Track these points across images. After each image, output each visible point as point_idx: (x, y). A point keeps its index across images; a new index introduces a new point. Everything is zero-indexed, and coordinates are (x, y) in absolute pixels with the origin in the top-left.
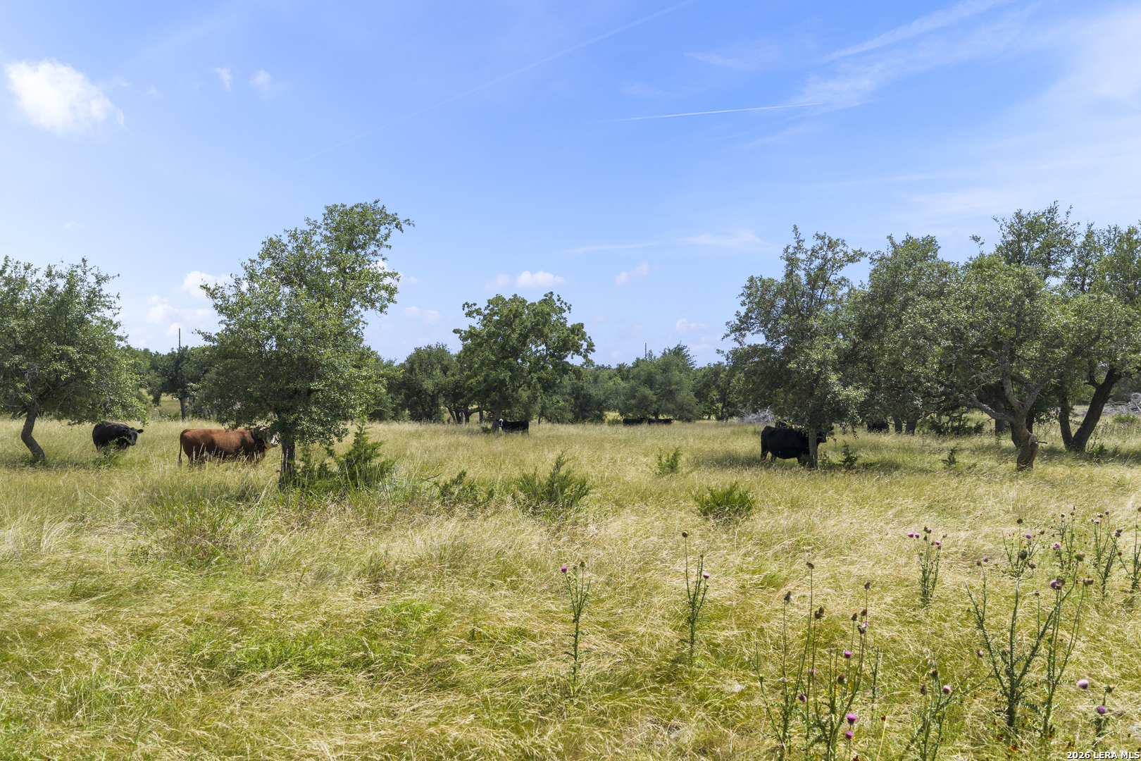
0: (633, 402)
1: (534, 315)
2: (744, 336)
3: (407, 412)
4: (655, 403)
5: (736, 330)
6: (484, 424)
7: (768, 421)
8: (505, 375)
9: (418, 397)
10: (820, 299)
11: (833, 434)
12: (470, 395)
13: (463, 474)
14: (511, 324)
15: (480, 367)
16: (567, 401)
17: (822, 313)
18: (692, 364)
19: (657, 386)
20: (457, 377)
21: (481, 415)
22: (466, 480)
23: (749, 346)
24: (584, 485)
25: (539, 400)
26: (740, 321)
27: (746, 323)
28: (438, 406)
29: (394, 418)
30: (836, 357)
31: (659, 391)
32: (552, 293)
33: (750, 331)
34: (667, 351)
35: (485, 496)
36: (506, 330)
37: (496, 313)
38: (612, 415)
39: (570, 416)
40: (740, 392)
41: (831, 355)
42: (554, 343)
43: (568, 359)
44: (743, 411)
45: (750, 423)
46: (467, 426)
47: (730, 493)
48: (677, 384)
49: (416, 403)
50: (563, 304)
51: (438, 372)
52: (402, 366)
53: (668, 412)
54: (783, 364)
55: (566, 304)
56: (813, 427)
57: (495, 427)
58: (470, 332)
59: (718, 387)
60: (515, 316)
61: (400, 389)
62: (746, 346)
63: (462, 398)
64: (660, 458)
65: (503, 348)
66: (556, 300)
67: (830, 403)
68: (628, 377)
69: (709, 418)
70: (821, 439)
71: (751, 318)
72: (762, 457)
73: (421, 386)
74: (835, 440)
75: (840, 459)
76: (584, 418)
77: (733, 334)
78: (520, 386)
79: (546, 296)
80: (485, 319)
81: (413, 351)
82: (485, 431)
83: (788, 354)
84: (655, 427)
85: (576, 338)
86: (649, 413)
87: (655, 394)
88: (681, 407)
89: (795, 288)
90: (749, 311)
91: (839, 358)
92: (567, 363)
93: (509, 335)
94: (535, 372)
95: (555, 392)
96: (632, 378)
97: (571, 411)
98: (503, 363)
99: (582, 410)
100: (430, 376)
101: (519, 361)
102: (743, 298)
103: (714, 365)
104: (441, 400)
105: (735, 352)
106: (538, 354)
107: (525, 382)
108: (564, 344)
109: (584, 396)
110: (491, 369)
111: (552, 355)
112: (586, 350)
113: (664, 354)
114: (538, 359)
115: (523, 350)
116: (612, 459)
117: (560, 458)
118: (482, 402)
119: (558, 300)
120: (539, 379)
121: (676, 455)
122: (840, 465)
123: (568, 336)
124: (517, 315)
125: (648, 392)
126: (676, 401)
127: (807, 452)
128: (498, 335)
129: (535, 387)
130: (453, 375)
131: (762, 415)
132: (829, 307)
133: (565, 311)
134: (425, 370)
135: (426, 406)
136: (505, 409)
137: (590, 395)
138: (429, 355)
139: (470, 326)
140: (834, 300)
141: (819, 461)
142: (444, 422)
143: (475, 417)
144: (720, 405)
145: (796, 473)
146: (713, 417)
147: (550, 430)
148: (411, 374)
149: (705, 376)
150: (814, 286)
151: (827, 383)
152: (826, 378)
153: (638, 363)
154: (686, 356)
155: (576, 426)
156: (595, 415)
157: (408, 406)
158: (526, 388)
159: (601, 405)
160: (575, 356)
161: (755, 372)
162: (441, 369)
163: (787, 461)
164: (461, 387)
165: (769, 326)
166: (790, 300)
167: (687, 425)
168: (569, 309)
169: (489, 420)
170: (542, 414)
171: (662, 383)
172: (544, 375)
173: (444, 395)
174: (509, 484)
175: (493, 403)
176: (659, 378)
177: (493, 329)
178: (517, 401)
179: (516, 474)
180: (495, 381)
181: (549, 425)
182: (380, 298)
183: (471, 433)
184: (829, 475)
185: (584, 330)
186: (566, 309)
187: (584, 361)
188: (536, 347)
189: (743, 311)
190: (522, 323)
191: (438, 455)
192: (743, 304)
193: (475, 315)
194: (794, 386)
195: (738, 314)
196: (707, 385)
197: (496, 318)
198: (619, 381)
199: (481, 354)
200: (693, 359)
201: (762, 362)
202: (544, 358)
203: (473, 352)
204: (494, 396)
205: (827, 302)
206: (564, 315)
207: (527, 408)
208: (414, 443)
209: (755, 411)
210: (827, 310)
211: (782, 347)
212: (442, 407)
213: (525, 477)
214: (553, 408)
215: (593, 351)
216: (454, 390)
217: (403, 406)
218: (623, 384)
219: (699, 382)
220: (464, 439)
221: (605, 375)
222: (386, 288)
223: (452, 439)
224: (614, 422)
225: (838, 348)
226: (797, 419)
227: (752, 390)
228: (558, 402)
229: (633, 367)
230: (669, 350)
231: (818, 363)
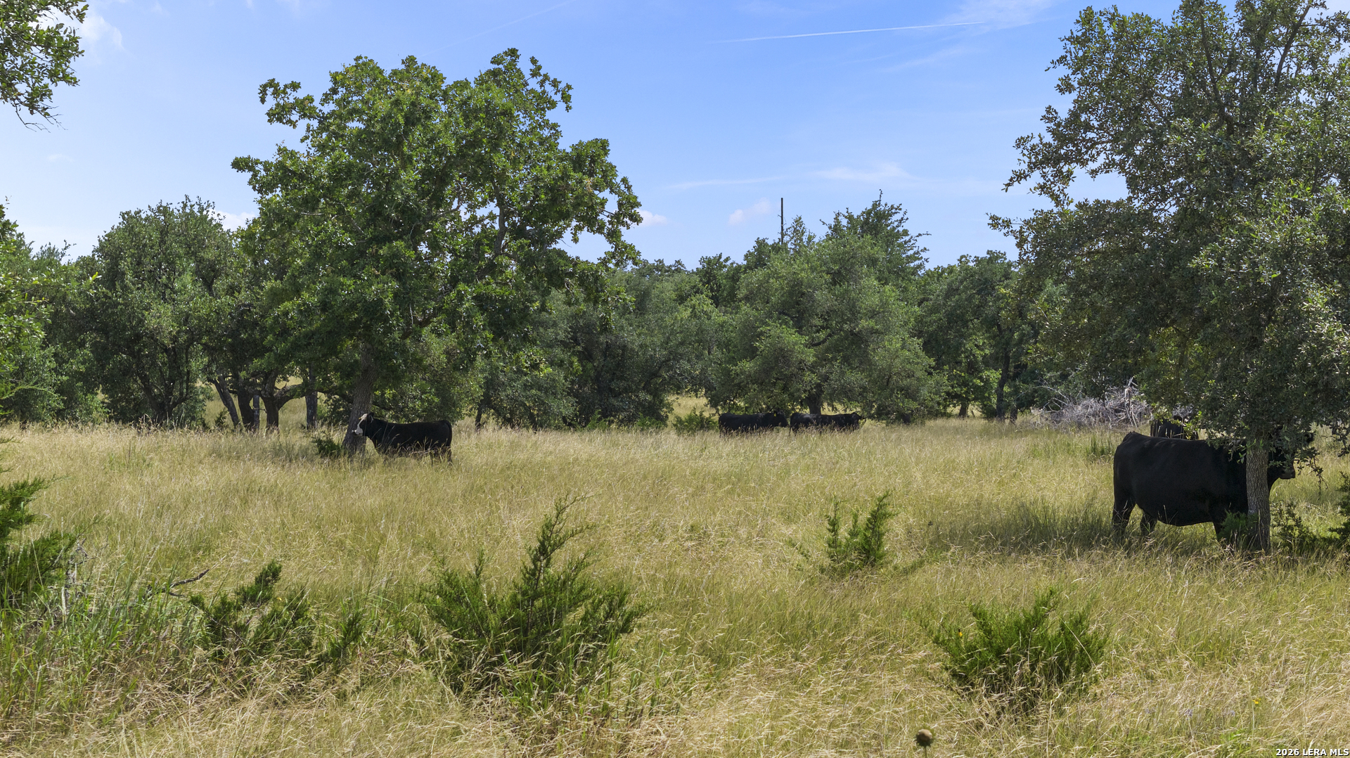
0: (748, 366)
1: (466, 117)
2: (1067, 178)
3: (101, 396)
4: (812, 368)
5: (1047, 161)
6: (320, 432)
7: (1127, 421)
8: (383, 289)
9: (132, 353)
10: (1279, 74)
11: (1312, 454)
12: (282, 347)
13: (271, 575)
14: (399, 144)
15: (310, 268)
16: (561, 364)
17: (1284, 115)
18: (914, 257)
19: (817, 322)
20: (243, 296)
21: (312, 406)
22: (280, 591)
23: (1080, 206)
24: (621, 603)
25: (480, 362)
26: (1054, 133)
27: (1072, 140)
28: (189, 378)
29: (60, 415)
30: (1323, 239)
31: (822, 335)
32: (513, 53)
33: (1084, 163)
34: (844, 222)
35: (337, 636)
36: (383, 160)
37: (355, 112)
38: (687, 404)
39: (566, 407)
40: (1055, 336)
41: (1309, 233)
42: (524, 197)
43: (564, 243)
44: (1059, 391)
45: (1080, 425)
46: (273, 437)
47: (1036, 620)
48: (873, 314)
49: (126, 372)
50: (548, 88)
51: (187, 281)
52: (86, 264)
53: (846, 394)
54: (1177, 257)
55: (555, 83)
56: (1259, 434)
57: (353, 442)
58: (281, 166)
59: (992, 323)
60: (411, 121)
61: (81, 330)
62: (1072, 207)
63: (260, 354)
64: (834, 525)
65: (375, 211)
66: (527, 74)
67: (1304, 368)
68: (732, 296)
69: (963, 413)
70: (1279, 470)
71: (1088, 128)
72: (1115, 518)
73: (141, 322)
74: (1319, 471)
75: (1332, 524)
76: (608, 414)
77: (1037, 174)
78: (426, 322)
79: (495, 60)
80: (323, 127)
81: (117, 221)
82: (326, 449)
83: (1190, 231)
84: (811, 437)
85: (588, 181)
86: (793, 398)
87: (812, 344)
88: (884, 382)
89: (1209, 44)
90: (1082, 106)
91: (1332, 240)
92: (561, 254)
93: (395, 175)
94: (468, 282)
95: (525, 338)
96: (747, 298)
97: (571, 392)
98: (376, 257)
99: (600, 391)
100: (166, 293)
101: (424, 249)
102: (1063, 71)
103: (977, 260)
104: (197, 363)
105: (1041, 223)
106: (477, 230)
107: (438, 310)
108: (554, 201)
109: (608, 350)
110: (343, 272)
111: (518, 232)
112: (617, 218)
113: (836, 229)
114: (478, 243)
115: (435, 218)
116: (693, 529)
117: (549, 526)
118: (313, 369)
119: (535, 73)
120: (482, 301)
121: (877, 517)
122: (1329, 541)
123: (565, 176)
124: (417, 116)
125: (791, 338)
126: (870, 363)
127: (1240, 504)
128: (363, 175)
129: (468, 324)
130: (232, 290)
131: (1111, 403)
132: (1303, 96)
133: (553, 105)
134: (153, 277)
135: (153, 380)
136: (382, 388)
137: (624, 348)
138: (164, 232)
139: (282, 151)
140: (1315, 78)
141: (1274, 531)
142: (205, 427)
143: (295, 411)
144: (994, 375)
145: (1212, 563)
146: (974, 409)
147: (514, 446)
148: (112, 287)
149: (951, 292)
150: (1261, 37)
151: (1297, 313)
152: (1294, 299)
153: (761, 255)
154: (898, 235)
155: (586, 436)
156: (640, 404)
157: (105, 380)
158: (443, 328)
159: (655, 375)
160: (585, 235)
161: (1096, 281)
162: (197, 272)
163: (1187, 530)
164: (255, 323)
165: (1138, 150)
166: (1193, 77)
167: (904, 432)
168: (566, 98)
169: (335, 419)
170: (486, 404)
171: (830, 313)
172: (494, 289)
173: (206, 347)
174: (401, 602)
175: (347, 371)
176: (823, 298)
177: (347, 157)
178: (417, 364)
179: (425, 573)
180: (353, 307)
181: (506, 436)
182: (29, 68)
183: (284, 455)
184: (1302, 569)
185: (610, 159)
186: (557, 98)
187: (609, 247)
188: (472, 208)
189: (1065, 105)
190: (432, 141)
191: (194, 519)
192: (1065, 87)
193: (295, 116)
194: (1207, 320)
195: (1050, 115)
196: (956, 320)
197: (355, 125)
198: (708, 306)
199: (313, 228)
200: (921, 243)
201: (1117, 253)
202: (494, 240)
203: (290, 224)
204: (352, 349)
205: (1295, 85)
206: (551, 116)
207: (442, 384)
208: (126, 484)
209: (1097, 392)
210: (1298, 104)
211: (1173, 210)
212: (199, 384)
213: (450, 580)
214: (518, 384)
215: (636, 219)
216: (234, 334)
217: (89, 381)
218: (718, 316)
219: (934, 310)
220: (267, 474)
221: (667, 289)
222: (48, 40)
223: (231, 474)
224: (695, 425)
225: (1328, 214)
226: (1214, 411)
227: (1091, 333)
228: (535, 366)
229: (749, 267)
230: (850, 218)
231: (1274, 257)
